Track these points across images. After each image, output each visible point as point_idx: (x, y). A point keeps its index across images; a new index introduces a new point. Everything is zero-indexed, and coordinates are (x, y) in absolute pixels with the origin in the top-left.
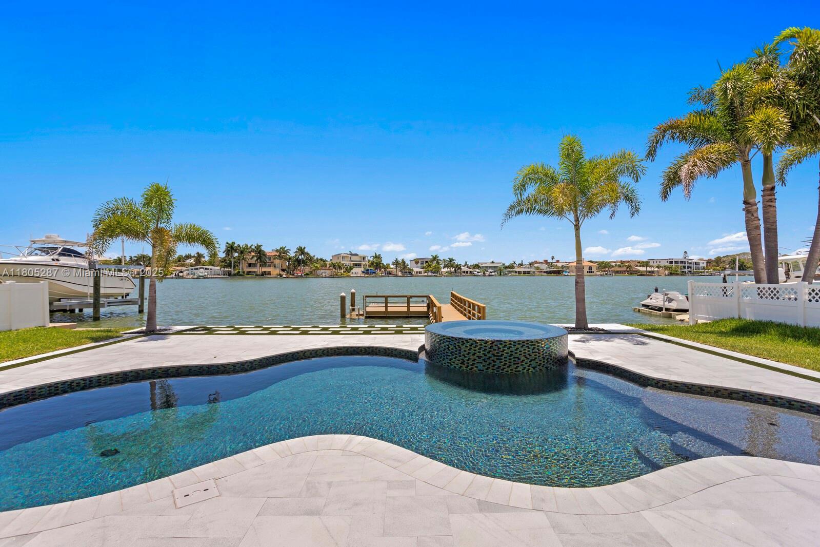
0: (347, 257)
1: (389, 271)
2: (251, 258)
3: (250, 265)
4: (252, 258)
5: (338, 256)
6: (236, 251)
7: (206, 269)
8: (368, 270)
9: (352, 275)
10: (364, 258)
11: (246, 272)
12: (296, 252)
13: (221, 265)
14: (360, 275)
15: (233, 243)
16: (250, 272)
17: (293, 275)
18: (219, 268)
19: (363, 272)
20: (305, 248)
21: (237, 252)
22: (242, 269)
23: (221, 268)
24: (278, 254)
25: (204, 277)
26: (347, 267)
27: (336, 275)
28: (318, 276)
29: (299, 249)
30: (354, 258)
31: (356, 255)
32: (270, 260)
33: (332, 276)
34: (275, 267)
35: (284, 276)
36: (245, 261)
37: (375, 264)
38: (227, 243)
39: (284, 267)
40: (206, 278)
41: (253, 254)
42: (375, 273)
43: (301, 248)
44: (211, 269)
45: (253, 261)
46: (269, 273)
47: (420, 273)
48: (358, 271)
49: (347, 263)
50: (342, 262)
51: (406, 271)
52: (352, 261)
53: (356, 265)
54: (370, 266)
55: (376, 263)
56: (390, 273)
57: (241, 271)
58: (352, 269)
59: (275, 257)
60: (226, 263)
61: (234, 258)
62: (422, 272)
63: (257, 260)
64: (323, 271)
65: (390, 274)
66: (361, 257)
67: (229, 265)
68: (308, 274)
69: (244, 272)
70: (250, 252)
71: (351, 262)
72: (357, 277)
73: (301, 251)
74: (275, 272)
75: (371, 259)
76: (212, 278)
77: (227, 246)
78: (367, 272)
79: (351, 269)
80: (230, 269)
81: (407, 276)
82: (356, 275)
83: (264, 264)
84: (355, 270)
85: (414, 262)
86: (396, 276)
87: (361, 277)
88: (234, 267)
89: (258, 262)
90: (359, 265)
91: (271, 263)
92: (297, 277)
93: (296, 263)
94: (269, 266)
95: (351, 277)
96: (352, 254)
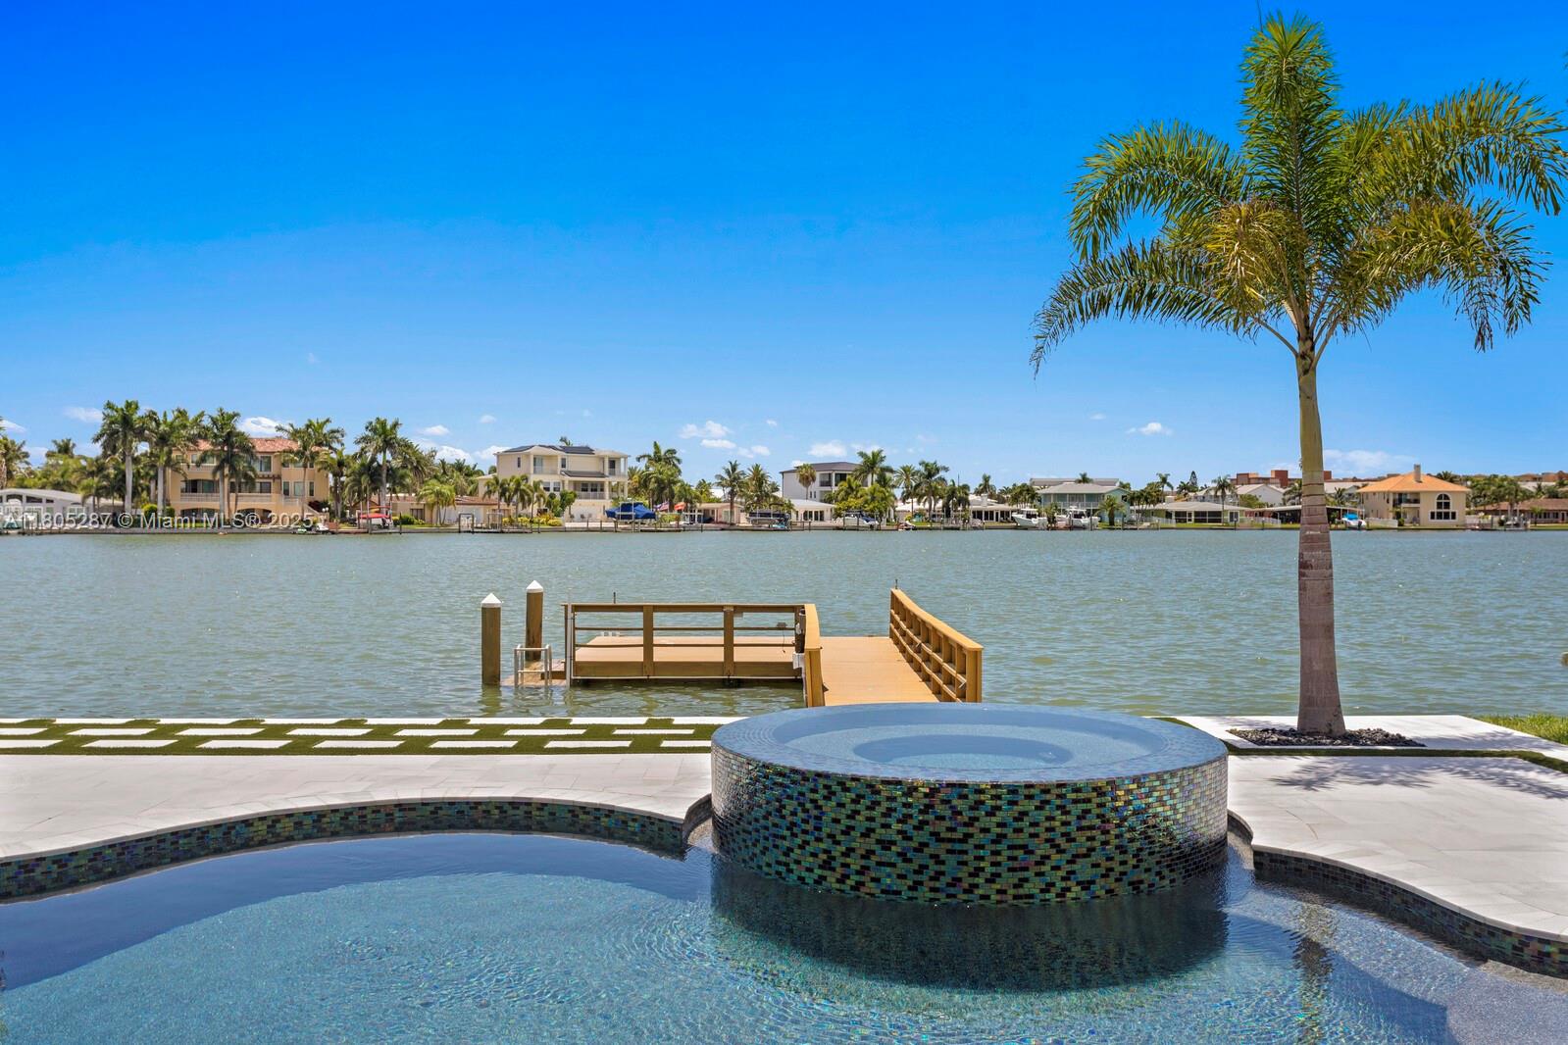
0: (550, 457)
1: (706, 511)
2: (196, 460)
3: (193, 486)
4: (203, 459)
5: (517, 454)
6: (140, 435)
7: (30, 499)
8: (626, 507)
9: (568, 525)
10: (613, 463)
11: (178, 512)
12: (365, 439)
13: (87, 488)
14: (597, 525)
15: (131, 406)
16: (196, 511)
17: (353, 522)
18: (78, 497)
19: (611, 514)
20: (395, 425)
21: (146, 439)
22: (166, 502)
23: (85, 498)
24: (296, 446)
25: (24, 531)
26: (552, 496)
27: (511, 522)
28: (444, 529)
29: (374, 430)
30: (577, 463)
31: (587, 451)
32: (268, 468)
33: (496, 529)
34: (286, 492)
35: (321, 527)
36: (177, 470)
37: (652, 485)
38: (109, 406)
39: (319, 497)
40: (31, 533)
41: (205, 446)
42: (652, 516)
43: (383, 424)
44: (49, 501)
45: (205, 472)
46: (265, 516)
47: (820, 516)
48: (591, 509)
49: (551, 480)
50: (533, 479)
51: (765, 510)
52: (570, 474)
53: (585, 487)
54: (635, 492)
55: (658, 481)
56: (708, 518)
57: (160, 506)
58: (570, 502)
59: (286, 458)
60: (107, 477)
61: (136, 461)
62: (827, 515)
63: (220, 468)
64: (460, 509)
65: (710, 520)
66: (602, 459)
67: (117, 487)
68: (406, 521)
69: (171, 513)
70: (193, 440)
71: (567, 479)
72: (588, 530)
73: (384, 435)
74: (287, 511)
75: (642, 466)
76: (51, 533)
77: (107, 416)
78: (624, 513)
79: (566, 501)
80: (118, 502)
81: (769, 530)
82: (584, 525)
83: (244, 483)
84: (580, 506)
85: (795, 477)
86: (731, 527)
87: (602, 530)
88: (135, 493)
89: (223, 476)
90: (593, 489)
91: (274, 478)
92: (368, 531)
93: (365, 481)
94: (266, 489)
95: (565, 530)
96: (569, 449)
